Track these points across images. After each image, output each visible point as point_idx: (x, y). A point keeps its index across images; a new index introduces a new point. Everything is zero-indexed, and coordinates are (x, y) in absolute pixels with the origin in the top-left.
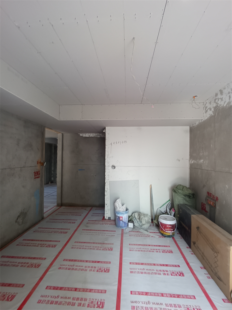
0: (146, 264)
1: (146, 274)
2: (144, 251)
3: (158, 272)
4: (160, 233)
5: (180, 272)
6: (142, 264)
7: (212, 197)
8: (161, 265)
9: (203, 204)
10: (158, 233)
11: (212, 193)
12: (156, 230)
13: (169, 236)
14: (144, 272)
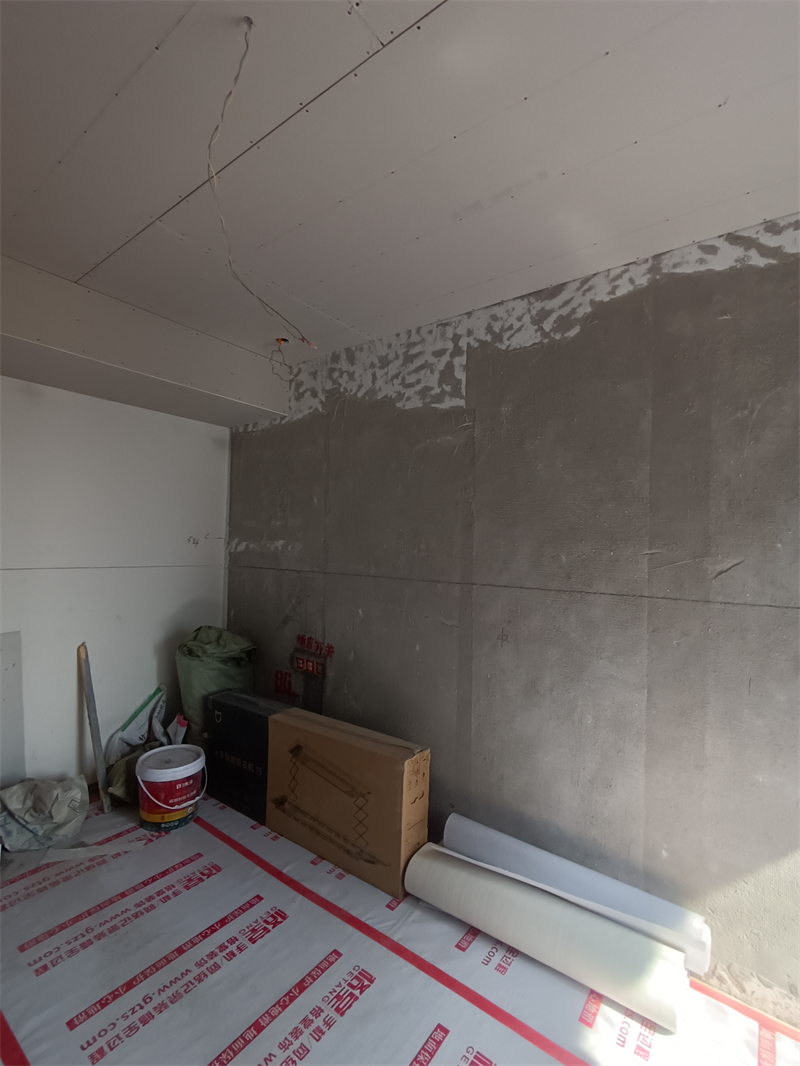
0: (145, 975)
1: (166, 1007)
2: (114, 929)
3: (206, 966)
4: (143, 824)
5: (272, 913)
6: (129, 985)
7: (313, 650)
8: (204, 935)
9: (279, 676)
10: (136, 828)
11: (314, 637)
12: (120, 822)
13: (183, 822)
14: (155, 1008)
